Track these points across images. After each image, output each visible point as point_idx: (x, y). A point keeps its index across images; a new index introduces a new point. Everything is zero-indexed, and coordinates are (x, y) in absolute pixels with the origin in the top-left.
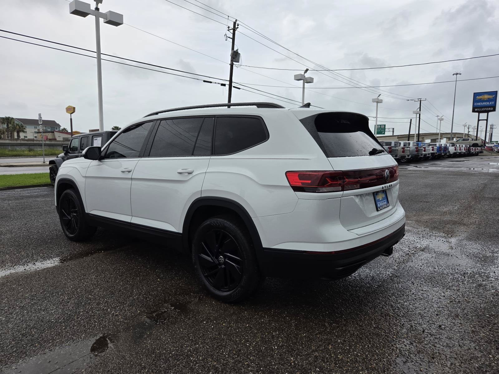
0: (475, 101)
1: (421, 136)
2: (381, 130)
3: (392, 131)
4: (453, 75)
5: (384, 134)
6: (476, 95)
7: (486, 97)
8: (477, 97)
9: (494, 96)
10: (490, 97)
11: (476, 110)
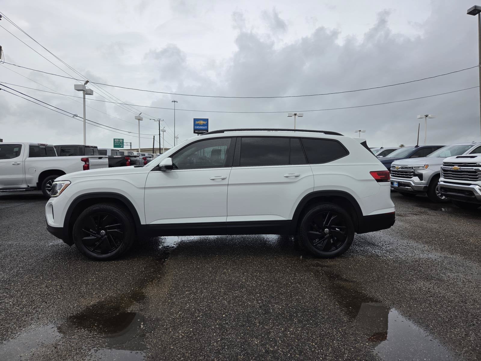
0: (195, 125)
1: (155, 150)
2: (119, 144)
3: (130, 145)
4: (172, 102)
5: (123, 147)
6: (195, 120)
7: (202, 122)
8: (196, 122)
9: (206, 122)
10: (205, 123)
11: (196, 132)
